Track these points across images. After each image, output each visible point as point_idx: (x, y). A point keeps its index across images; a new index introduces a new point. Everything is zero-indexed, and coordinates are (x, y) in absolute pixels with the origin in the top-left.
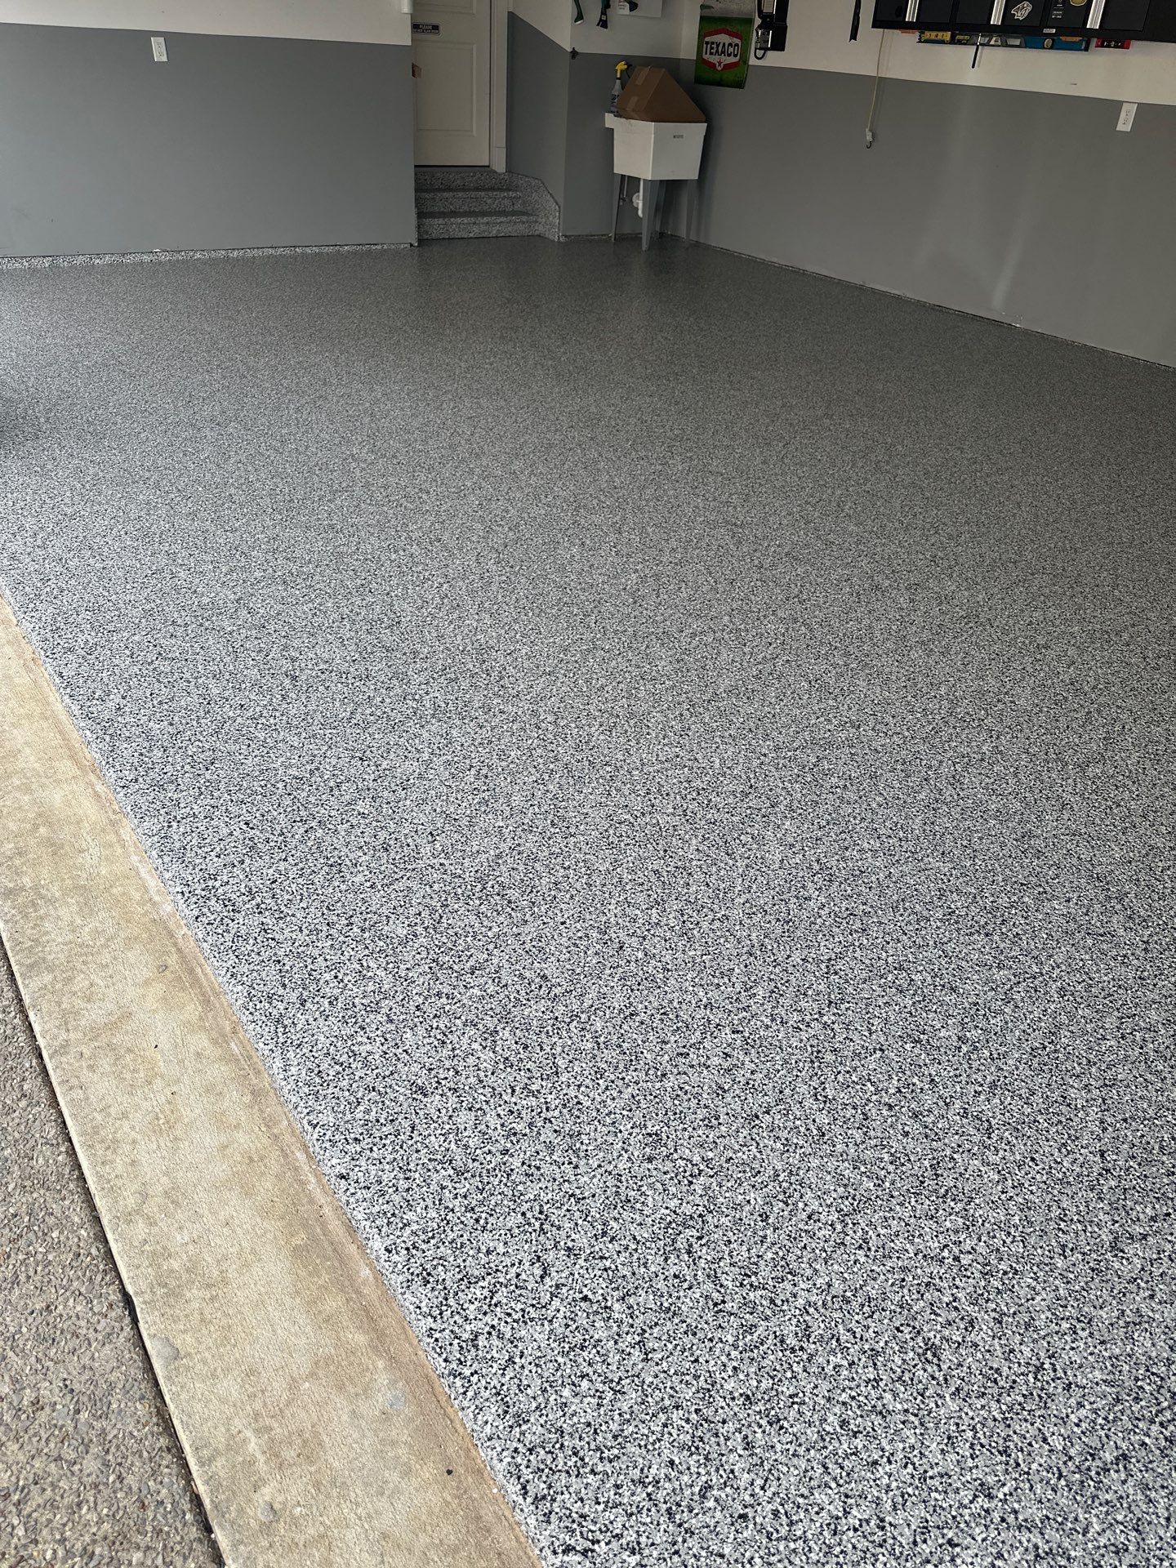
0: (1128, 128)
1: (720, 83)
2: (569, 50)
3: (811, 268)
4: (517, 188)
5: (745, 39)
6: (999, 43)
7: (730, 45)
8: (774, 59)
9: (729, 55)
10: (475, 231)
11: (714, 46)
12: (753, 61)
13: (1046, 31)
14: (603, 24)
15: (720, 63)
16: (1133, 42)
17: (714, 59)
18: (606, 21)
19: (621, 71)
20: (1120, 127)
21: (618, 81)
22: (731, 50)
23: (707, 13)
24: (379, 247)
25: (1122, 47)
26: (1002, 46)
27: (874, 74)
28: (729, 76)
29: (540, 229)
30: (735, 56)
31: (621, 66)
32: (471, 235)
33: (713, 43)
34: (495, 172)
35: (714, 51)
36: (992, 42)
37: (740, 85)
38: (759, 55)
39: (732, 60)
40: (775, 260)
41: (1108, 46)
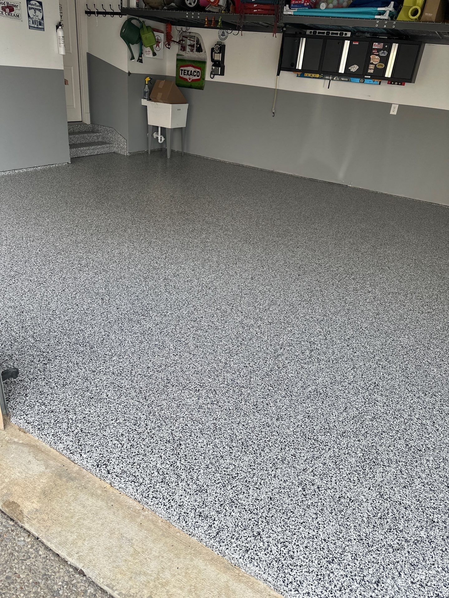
0: (395, 113)
1: (191, 87)
2: (127, 72)
3: (245, 164)
4: (98, 131)
5: (203, 70)
6: (338, 79)
7: (195, 71)
8: (217, 78)
9: (195, 76)
10: (88, 153)
11: (186, 71)
12: (208, 78)
13: (365, 77)
14: (140, 61)
15: (190, 79)
16: (406, 83)
17: (187, 77)
18: (142, 60)
19: (148, 81)
20: (391, 113)
21: (147, 85)
22: (195, 74)
23: (180, 57)
24: (54, 166)
25: (401, 85)
26: (339, 80)
27: (274, 87)
28: (194, 84)
29: (115, 150)
30: (198, 76)
31: (148, 79)
32: (87, 155)
33: (185, 70)
34: (86, 124)
35: (186, 74)
36: (334, 79)
37: (201, 88)
38: (212, 77)
39: (196, 78)
40: (226, 160)
41: (394, 84)
